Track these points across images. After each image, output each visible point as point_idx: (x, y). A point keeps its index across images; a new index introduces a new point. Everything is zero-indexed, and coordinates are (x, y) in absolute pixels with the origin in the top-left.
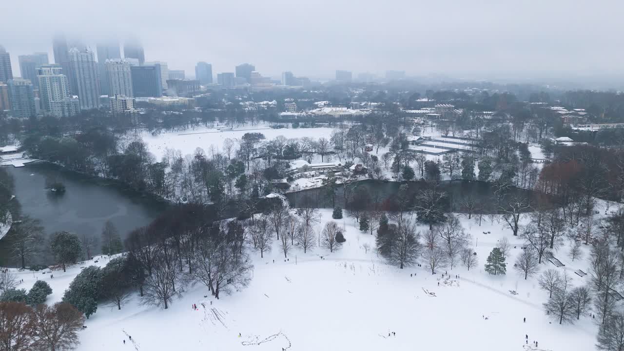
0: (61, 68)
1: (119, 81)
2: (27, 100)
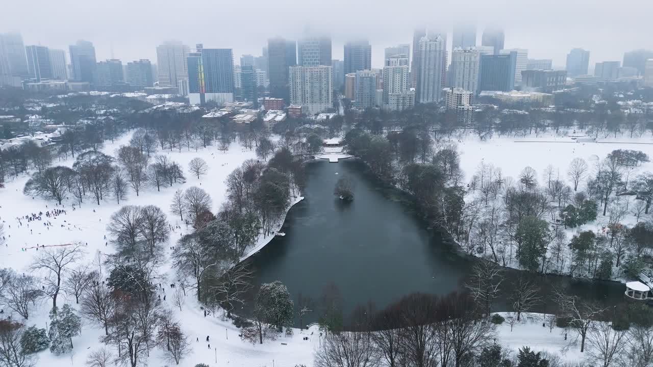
0: (407, 59)
1: (464, 72)
2: (368, 91)
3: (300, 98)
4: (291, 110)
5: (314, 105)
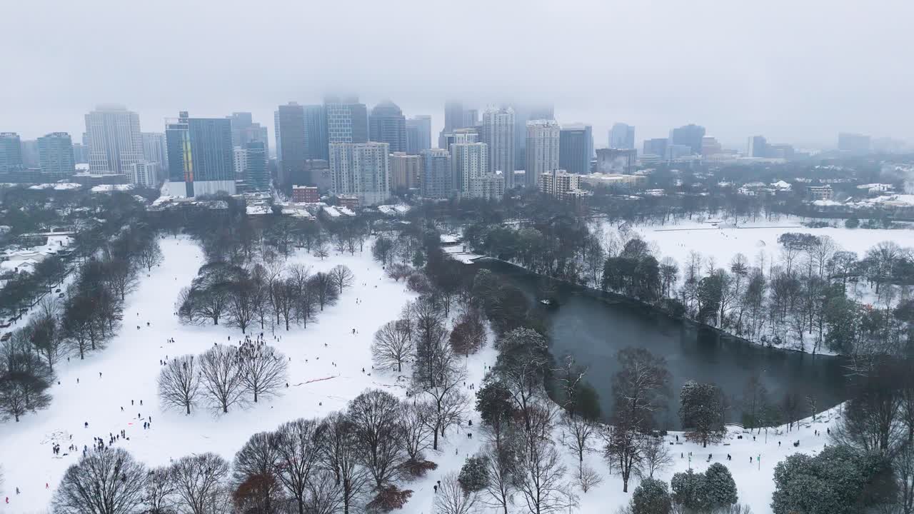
1: (544, 151)
2: (442, 176)
3: (346, 185)
5: (366, 194)
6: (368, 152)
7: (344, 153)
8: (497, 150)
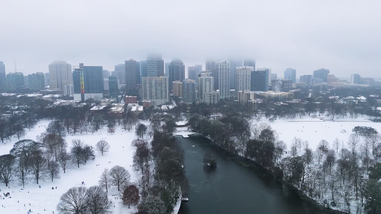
0: (211, 73)
1: (243, 81)
2: (192, 92)
3: (148, 96)
4: (145, 103)
5: (158, 100)
6: (159, 81)
7: (148, 82)
8: (222, 80)
